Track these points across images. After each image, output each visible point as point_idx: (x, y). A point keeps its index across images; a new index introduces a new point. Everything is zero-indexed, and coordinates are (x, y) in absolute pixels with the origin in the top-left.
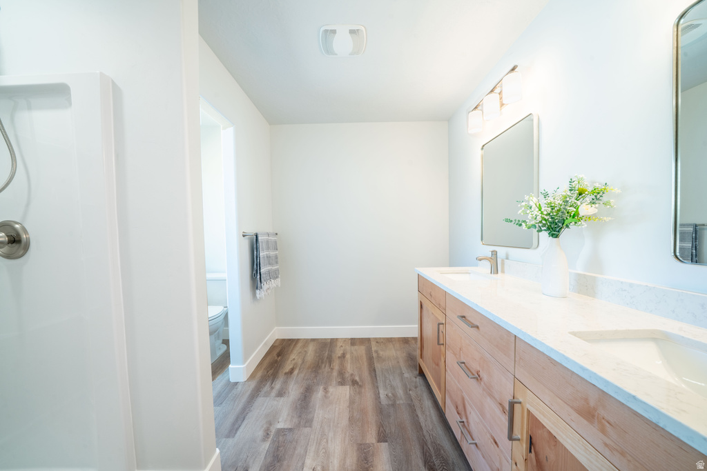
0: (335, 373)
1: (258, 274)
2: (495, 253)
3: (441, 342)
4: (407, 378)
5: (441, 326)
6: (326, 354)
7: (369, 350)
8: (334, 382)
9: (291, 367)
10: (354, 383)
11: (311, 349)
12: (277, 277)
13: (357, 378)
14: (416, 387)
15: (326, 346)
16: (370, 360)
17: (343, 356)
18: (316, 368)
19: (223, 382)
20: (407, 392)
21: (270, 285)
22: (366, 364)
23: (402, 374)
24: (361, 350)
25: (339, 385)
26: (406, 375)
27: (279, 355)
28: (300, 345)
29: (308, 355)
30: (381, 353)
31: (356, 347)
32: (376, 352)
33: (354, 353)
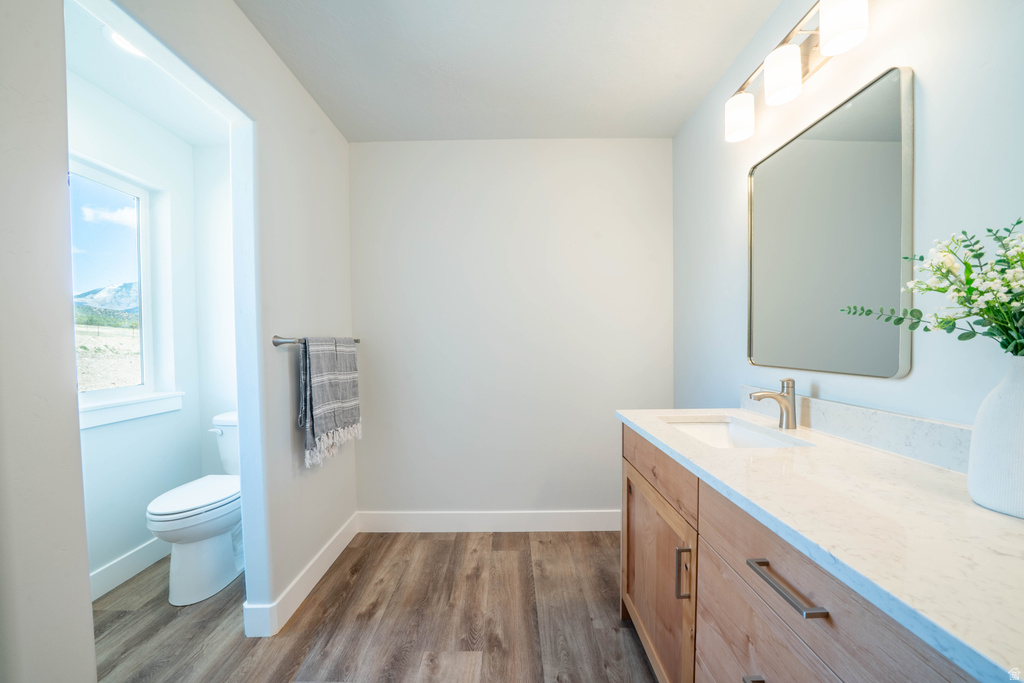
0: (456, 619)
1: (308, 420)
2: (789, 386)
3: (684, 591)
4: (599, 631)
5: (685, 555)
6: (445, 570)
7: (525, 559)
8: (452, 642)
9: (373, 599)
10: (493, 643)
11: (418, 555)
12: (355, 422)
13: (499, 632)
14: (618, 658)
15: (447, 547)
16: (528, 581)
17: (476, 574)
18: (420, 603)
19: (233, 635)
20: (600, 671)
21: (337, 438)
22: (518, 594)
23: (588, 621)
24: (510, 559)
25: (461, 649)
26: (598, 624)
27: (355, 570)
28: (398, 546)
29: (411, 570)
30: (548, 567)
31: (502, 553)
32: (539, 564)
33: (498, 565)
